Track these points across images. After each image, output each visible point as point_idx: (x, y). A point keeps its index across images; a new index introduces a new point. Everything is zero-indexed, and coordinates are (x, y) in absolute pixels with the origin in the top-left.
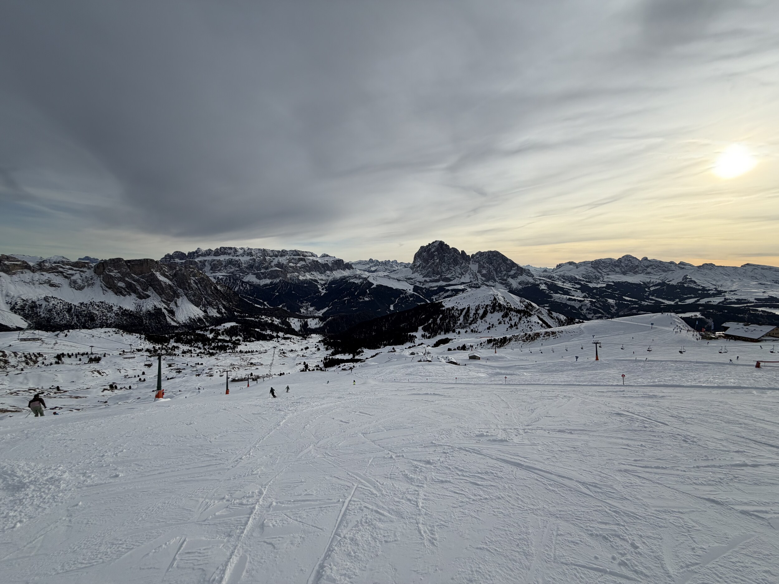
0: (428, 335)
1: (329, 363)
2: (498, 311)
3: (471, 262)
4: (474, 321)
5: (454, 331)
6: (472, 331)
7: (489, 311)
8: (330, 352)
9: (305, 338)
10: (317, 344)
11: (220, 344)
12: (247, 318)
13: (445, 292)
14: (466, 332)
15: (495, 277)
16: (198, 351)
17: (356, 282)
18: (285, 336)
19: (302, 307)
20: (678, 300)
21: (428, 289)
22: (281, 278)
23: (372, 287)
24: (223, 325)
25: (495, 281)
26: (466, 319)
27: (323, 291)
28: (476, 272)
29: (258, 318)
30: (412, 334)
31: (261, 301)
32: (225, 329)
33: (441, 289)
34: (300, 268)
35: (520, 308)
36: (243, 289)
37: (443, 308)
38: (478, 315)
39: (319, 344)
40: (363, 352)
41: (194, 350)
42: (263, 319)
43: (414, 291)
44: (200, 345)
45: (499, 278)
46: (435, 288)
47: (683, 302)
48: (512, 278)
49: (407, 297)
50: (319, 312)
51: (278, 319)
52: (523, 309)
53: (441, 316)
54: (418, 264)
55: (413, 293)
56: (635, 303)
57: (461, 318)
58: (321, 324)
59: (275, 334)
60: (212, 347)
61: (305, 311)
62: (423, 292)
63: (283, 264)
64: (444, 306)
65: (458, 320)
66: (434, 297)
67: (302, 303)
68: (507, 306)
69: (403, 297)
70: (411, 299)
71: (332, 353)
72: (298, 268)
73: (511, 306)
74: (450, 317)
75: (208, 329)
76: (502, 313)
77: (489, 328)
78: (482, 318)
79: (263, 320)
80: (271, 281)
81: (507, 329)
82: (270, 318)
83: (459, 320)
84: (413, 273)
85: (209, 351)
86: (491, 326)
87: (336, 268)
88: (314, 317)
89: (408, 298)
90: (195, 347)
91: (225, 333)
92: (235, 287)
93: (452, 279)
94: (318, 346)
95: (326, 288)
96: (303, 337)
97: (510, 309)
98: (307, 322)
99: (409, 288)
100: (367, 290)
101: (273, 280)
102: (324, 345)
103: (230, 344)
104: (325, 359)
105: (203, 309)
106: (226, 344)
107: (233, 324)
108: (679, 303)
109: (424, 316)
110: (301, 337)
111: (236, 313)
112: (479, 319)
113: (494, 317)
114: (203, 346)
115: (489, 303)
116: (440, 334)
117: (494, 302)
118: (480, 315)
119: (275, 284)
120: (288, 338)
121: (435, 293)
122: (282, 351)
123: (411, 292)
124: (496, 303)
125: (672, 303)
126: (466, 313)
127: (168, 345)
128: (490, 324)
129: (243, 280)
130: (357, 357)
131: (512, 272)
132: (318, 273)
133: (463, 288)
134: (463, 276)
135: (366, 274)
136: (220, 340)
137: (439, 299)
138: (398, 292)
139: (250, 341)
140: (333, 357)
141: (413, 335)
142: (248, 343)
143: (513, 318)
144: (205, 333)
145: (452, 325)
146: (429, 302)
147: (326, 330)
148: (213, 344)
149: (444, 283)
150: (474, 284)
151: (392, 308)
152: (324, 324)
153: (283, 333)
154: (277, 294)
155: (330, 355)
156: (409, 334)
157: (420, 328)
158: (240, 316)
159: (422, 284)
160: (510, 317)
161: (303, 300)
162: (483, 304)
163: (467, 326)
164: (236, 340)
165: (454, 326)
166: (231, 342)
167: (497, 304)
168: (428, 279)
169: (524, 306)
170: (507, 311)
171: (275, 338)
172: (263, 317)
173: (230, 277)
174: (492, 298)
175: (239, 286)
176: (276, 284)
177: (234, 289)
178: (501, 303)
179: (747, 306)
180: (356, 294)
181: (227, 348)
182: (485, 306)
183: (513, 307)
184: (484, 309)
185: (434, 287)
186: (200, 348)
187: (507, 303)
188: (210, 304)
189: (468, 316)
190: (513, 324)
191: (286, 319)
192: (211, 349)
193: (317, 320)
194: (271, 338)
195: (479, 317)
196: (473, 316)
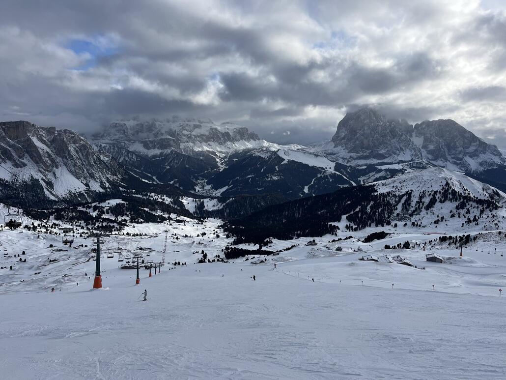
0: (354, 227)
1: (232, 254)
2: (451, 200)
3: (414, 134)
4: (417, 211)
5: (389, 223)
6: (413, 224)
7: (438, 200)
8: (231, 240)
10: (216, 230)
11: (104, 224)
12: (134, 195)
13: (376, 173)
14: (405, 225)
15: (447, 154)
16: (81, 231)
17: (263, 156)
18: (178, 218)
19: (197, 185)
21: (355, 168)
22: (173, 148)
23: (282, 163)
24: (107, 202)
25: (446, 160)
26: (406, 208)
27: (222, 166)
28: (420, 147)
29: (146, 195)
30: (333, 224)
31: (149, 175)
32: (110, 207)
33: (372, 168)
34: (196, 137)
35: (482, 198)
36: (129, 160)
37: (376, 194)
38: (423, 204)
39: (218, 230)
40: (272, 242)
41: (77, 229)
42: (152, 197)
43: (335, 170)
44: (83, 223)
45: (453, 156)
46: (364, 167)
48: (470, 157)
49: (326, 177)
50: (217, 192)
51: (170, 198)
52: (486, 198)
53: (372, 203)
54: (343, 135)
55: (334, 172)
57: (400, 207)
58: (220, 206)
59: (166, 216)
60: (96, 226)
61: (200, 189)
62: (347, 172)
63: (175, 131)
64: (376, 191)
65: (394, 209)
66: (361, 179)
67: (197, 179)
68: (464, 193)
69: (321, 177)
71: (233, 241)
72: (193, 137)
73: (469, 194)
74: (385, 205)
75: (91, 206)
76: (457, 203)
77: (437, 222)
78: (427, 208)
79: (152, 199)
80: (160, 151)
81: (463, 224)
82: (160, 196)
83: (397, 209)
84: (335, 147)
85: (93, 231)
86: (440, 219)
87: (238, 137)
88: (212, 198)
89: (328, 178)
90: (77, 226)
91: (109, 211)
92: (120, 158)
93: (387, 155)
94: (217, 232)
95: (225, 162)
97: (468, 199)
98: (203, 202)
99: (329, 166)
100: (276, 167)
101: (163, 151)
102: (224, 231)
103: (115, 225)
104: (227, 248)
105: (85, 182)
106: (112, 225)
107: (119, 201)
109: (349, 203)
110: (197, 220)
111: (121, 189)
112: (423, 210)
113: (445, 208)
114: (86, 225)
115: (440, 189)
116: (370, 226)
117: (446, 188)
118: (425, 204)
119: (165, 154)
120: (181, 221)
121: (364, 173)
122: (175, 237)
123: (332, 171)
124: (448, 189)
126: (406, 201)
127: (48, 222)
128: (438, 216)
129: (128, 149)
130: (264, 249)
131: (472, 149)
132: (217, 144)
133: (401, 168)
134: (402, 153)
135: (275, 147)
136: (105, 220)
137: (370, 180)
138: (315, 170)
139: (138, 223)
140: (236, 247)
141: (334, 226)
142: (136, 225)
143: (471, 210)
144: (88, 211)
145: (386, 216)
146: (354, 184)
147: (225, 214)
148: (97, 224)
149: (375, 161)
150: (417, 163)
151: (306, 190)
152: (224, 206)
153: (176, 215)
154: (168, 167)
155: (232, 244)
156: (329, 223)
157: (344, 217)
158: (126, 192)
159: (346, 161)
160: (468, 209)
161: (199, 176)
162: (430, 190)
163: (407, 217)
164: (122, 220)
165: (389, 217)
166: (117, 223)
167: (450, 191)
168: (354, 155)
169: (487, 195)
170: (463, 201)
171: (166, 220)
172: (152, 194)
173: (113, 145)
174: (444, 183)
175: (125, 156)
176: (167, 156)
177: (119, 160)
178: (457, 190)
180: (262, 171)
181: (113, 230)
182: (432, 193)
183: (472, 196)
184: (431, 197)
185: (362, 166)
186: (83, 228)
187: (465, 190)
188: (92, 176)
189: (409, 205)
190: (472, 219)
191: (178, 198)
192: (95, 229)
193: (215, 201)
194: (162, 220)
195: (424, 207)
196: (416, 205)
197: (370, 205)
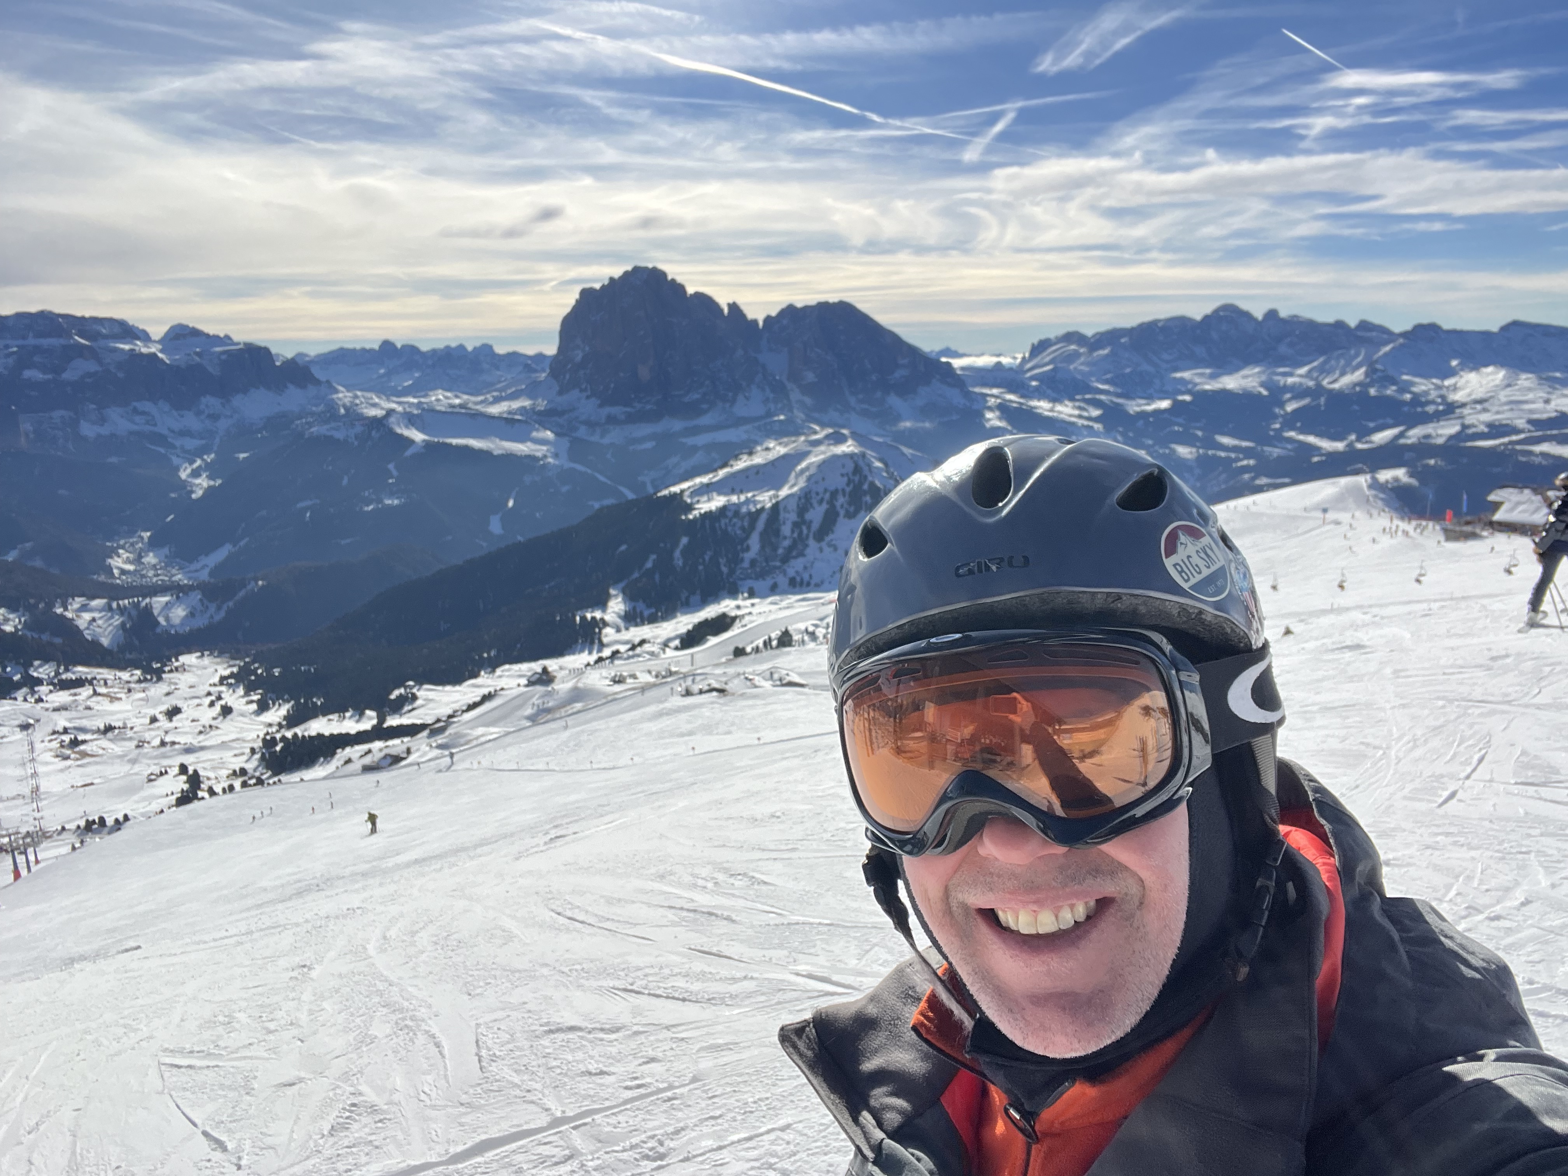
0: (649, 613)
3: (764, 345)
4: (797, 548)
5: (734, 589)
6: (793, 582)
7: (842, 512)
8: (277, 713)
9: (158, 675)
13: (685, 457)
14: (775, 588)
15: (847, 392)
17: (339, 435)
18: (64, 675)
20: (1353, 437)
21: (625, 450)
23: (408, 453)
25: (849, 406)
26: (770, 543)
27: (197, 480)
28: (784, 379)
30: (589, 614)
34: (79, 388)
37: (689, 516)
38: (809, 528)
40: (415, 699)
43: (572, 459)
45: (864, 395)
46: (652, 444)
47: (1367, 442)
48: (899, 394)
49: (548, 483)
50: (197, 566)
51: (14, 611)
53: (685, 540)
54: (578, 356)
55: (569, 465)
56: (1248, 453)
57: (754, 542)
58: (215, 614)
59: (14, 673)
61: (131, 567)
62: (606, 462)
64: (690, 508)
65: (743, 551)
66: (647, 479)
67: (108, 533)
69: (533, 483)
70: (565, 489)
71: (285, 718)
72: (69, 390)
74: (718, 543)
78: (820, 535)
83: (748, 549)
84: (561, 392)
87: (241, 381)
88: (178, 590)
89: (554, 486)
93: (705, 406)
95: (209, 465)
96: (147, 670)
98: (147, 610)
99: (552, 450)
100: (391, 466)
102: (248, 691)
104: (267, 743)
108: (1359, 446)
109: (624, 548)
110: (138, 672)
112: (812, 542)
118: (815, 526)
121: (651, 459)
123: (565, 462)
125: (1340, 446)
131: (899, 375)
132: (165, 406)
134: (742, 395)
137: (670, 481)
140: (299, 731)
141: (594, 618)
145: (726, 571)
146: (630, 495)
147: (240, 636)
149: (678, 425)
150: (781, 421)
152: (230, 610)
153: (54, 665)
155: (280, 725)
156: (578, 615)
157: (615, 591)
159: (599, 430)
163: (776, 568)
165: (732, 572)
179: (1511, 443)
180: (344, 484)
182: (828, 496)
184: (825, 506)
189: (777, 533)
195: (811, 535)
196: (793, 532)
197: (681, 546)
